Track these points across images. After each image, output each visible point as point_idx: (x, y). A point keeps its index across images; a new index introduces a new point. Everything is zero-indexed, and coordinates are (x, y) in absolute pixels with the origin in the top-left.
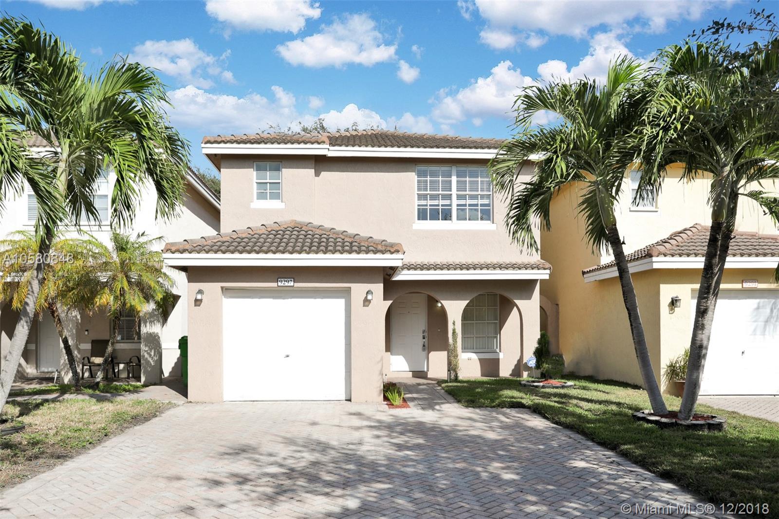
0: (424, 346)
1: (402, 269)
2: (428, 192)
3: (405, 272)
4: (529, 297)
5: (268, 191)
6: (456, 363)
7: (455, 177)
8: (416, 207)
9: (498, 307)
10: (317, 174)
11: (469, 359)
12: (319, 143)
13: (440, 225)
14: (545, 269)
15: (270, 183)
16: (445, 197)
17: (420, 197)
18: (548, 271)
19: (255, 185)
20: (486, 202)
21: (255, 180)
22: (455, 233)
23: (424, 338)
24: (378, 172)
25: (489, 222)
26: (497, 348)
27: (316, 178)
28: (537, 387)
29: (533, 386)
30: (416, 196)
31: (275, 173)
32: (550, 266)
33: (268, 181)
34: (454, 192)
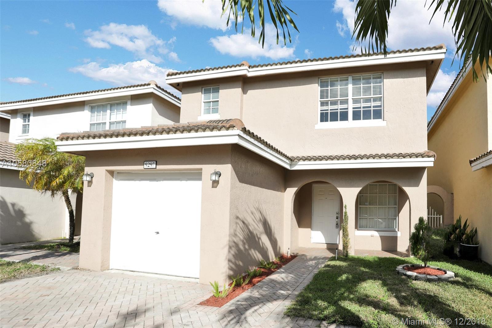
0: (337, 224)
1: (299, 160)
2: (329, 99)
3: (301, 162)
4: (417, 184)
5: (211, 108)
6: (347, 242)
7: (352, 85)
8: (319, 112)
9: (397, 195)
10: (245, 92)
11: (372, 236)
12: (240, 66)
13: (339, 124)
14: (429, 157)
15: (213, 102)
16: (342, 102)
17: (322, 104)
18: (432, 159)
19: (203, 104)
20: (378, 103)
21: (203, 100)
22: (351, 130)
23: (337, 218)
24: (290, 86)
25: (381, 120)
26: (396, 227)
27: (244, 95)
28: (409, 277)
29: (405, 275)
30: (319, 103)
31: (215, 94)
32: (434, 153)
33: (211, 100)
34: (350, 97)
